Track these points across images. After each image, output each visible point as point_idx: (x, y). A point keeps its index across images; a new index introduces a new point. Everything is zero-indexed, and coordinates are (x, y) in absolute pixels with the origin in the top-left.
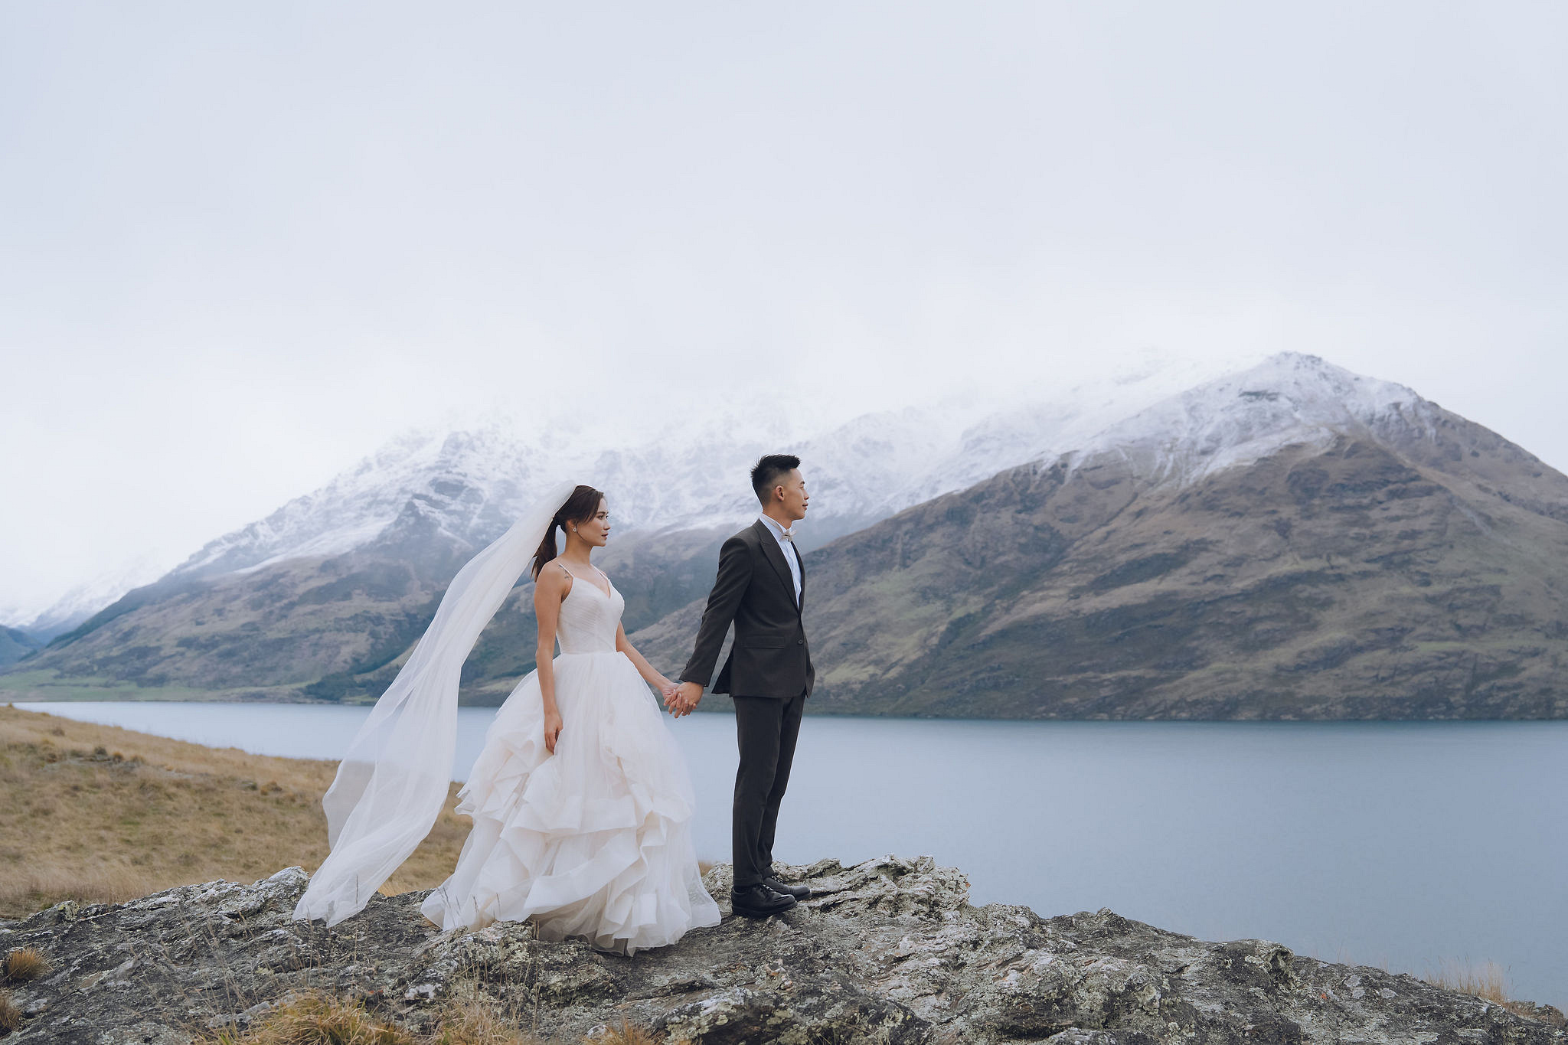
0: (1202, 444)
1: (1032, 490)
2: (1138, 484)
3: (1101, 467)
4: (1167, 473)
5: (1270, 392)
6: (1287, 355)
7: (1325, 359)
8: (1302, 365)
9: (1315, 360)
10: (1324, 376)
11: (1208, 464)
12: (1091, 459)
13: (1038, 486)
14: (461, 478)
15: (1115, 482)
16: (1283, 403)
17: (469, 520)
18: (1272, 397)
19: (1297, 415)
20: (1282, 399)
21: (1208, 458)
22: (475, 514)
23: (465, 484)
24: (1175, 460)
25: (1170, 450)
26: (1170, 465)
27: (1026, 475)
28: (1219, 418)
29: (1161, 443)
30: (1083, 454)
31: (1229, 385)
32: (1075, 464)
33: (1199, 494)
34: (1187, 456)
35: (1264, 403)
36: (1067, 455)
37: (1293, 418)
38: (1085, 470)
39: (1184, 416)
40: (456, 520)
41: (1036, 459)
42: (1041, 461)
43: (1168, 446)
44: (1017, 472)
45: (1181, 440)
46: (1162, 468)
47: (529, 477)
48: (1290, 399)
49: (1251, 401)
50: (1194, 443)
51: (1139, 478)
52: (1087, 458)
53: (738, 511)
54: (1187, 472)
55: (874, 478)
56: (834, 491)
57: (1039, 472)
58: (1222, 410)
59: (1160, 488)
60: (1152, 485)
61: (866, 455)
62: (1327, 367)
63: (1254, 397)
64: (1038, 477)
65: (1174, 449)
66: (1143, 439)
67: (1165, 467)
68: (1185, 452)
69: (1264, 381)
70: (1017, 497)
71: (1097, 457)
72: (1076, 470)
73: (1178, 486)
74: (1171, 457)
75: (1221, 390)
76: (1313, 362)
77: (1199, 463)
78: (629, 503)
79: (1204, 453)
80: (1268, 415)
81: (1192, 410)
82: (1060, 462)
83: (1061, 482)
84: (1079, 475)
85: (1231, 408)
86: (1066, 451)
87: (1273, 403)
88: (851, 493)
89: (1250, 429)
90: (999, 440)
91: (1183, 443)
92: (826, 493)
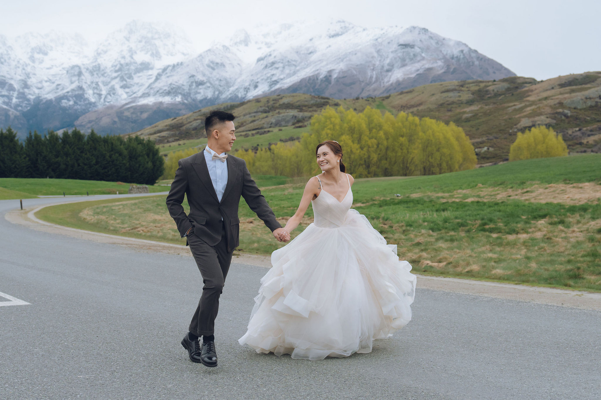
0: (386, 67)
1: (317, 87)
2: (363, 84)
3: (346, 77)
4: (374, 80)
5: (411, 44)
6: (414, 28)
7: (429, 30)
8: (421, 33)
9: (425, 30)
10: (431, 38)
11: (391, 76)
12: (341, 73)
13: (320, 85)
14: (3, 78)
15: (353, 83)
16: (417, 50)
17: (12, 99)
18: (412, 46)
19: (423, 55)
20: (416, 48)
21: (390, 74)
22: (13, 96)
23: (7, 81)
24: (376, 74)
25: (373, 70)
26: (374, 76)
27: (314, 80)
28: (391, 56)
29: (369, 66)
30: (337, 71)
31: (392, 41)
32: (335, 76)
33: (395, 89)
34: (381, 72)
35: (409, 49)
36: (330, 72)
37: (422, 56)
38: (340, 78)
39: (376, 55)
40: (6, 100)
41: (316, 73)
42: (318, 74)
43: (372, 68)
44: (310, 78)
45: (377, 65)
46: (371, 77)
47: (31, 78)
48: (420, 48)
49: (403, 48)
50: (383, 67)
51: (363, 82)
52: (339, 73)
53: (160, 96)
54: (382, 79)
55: (221, 80)
56: (204, 86)
57: (319, 78)
58: (392, 52)
59: (372, 86)
60: (368, 85)
61: (213, 69)
62: (431, 33)
63: (404, 47)
64: (319, 81)
65: (375, 69)
66: (361, 64)
67: (373, 77)
68: (380, 71)
69: (408, 39)
70: (311, 90)
71: (344, 72)
72: (335, 79)
73: (380, 85)
74: (374, 73)
75: (389, 43)
76: (425, 31)
77: (387, 76)
78: (90, 92)
79: (388, 71)
80: (412, 54)
81: (378, 51)
82: (328, 74)
83: (330, 83)
84: (338, 79)
85: (396, 51)
86: (329, 69)
87: (413, 50)
88: (212, 87)
89: (405, 61)
90: (282, 63)
91: (377, 66)
92: (200, 87)
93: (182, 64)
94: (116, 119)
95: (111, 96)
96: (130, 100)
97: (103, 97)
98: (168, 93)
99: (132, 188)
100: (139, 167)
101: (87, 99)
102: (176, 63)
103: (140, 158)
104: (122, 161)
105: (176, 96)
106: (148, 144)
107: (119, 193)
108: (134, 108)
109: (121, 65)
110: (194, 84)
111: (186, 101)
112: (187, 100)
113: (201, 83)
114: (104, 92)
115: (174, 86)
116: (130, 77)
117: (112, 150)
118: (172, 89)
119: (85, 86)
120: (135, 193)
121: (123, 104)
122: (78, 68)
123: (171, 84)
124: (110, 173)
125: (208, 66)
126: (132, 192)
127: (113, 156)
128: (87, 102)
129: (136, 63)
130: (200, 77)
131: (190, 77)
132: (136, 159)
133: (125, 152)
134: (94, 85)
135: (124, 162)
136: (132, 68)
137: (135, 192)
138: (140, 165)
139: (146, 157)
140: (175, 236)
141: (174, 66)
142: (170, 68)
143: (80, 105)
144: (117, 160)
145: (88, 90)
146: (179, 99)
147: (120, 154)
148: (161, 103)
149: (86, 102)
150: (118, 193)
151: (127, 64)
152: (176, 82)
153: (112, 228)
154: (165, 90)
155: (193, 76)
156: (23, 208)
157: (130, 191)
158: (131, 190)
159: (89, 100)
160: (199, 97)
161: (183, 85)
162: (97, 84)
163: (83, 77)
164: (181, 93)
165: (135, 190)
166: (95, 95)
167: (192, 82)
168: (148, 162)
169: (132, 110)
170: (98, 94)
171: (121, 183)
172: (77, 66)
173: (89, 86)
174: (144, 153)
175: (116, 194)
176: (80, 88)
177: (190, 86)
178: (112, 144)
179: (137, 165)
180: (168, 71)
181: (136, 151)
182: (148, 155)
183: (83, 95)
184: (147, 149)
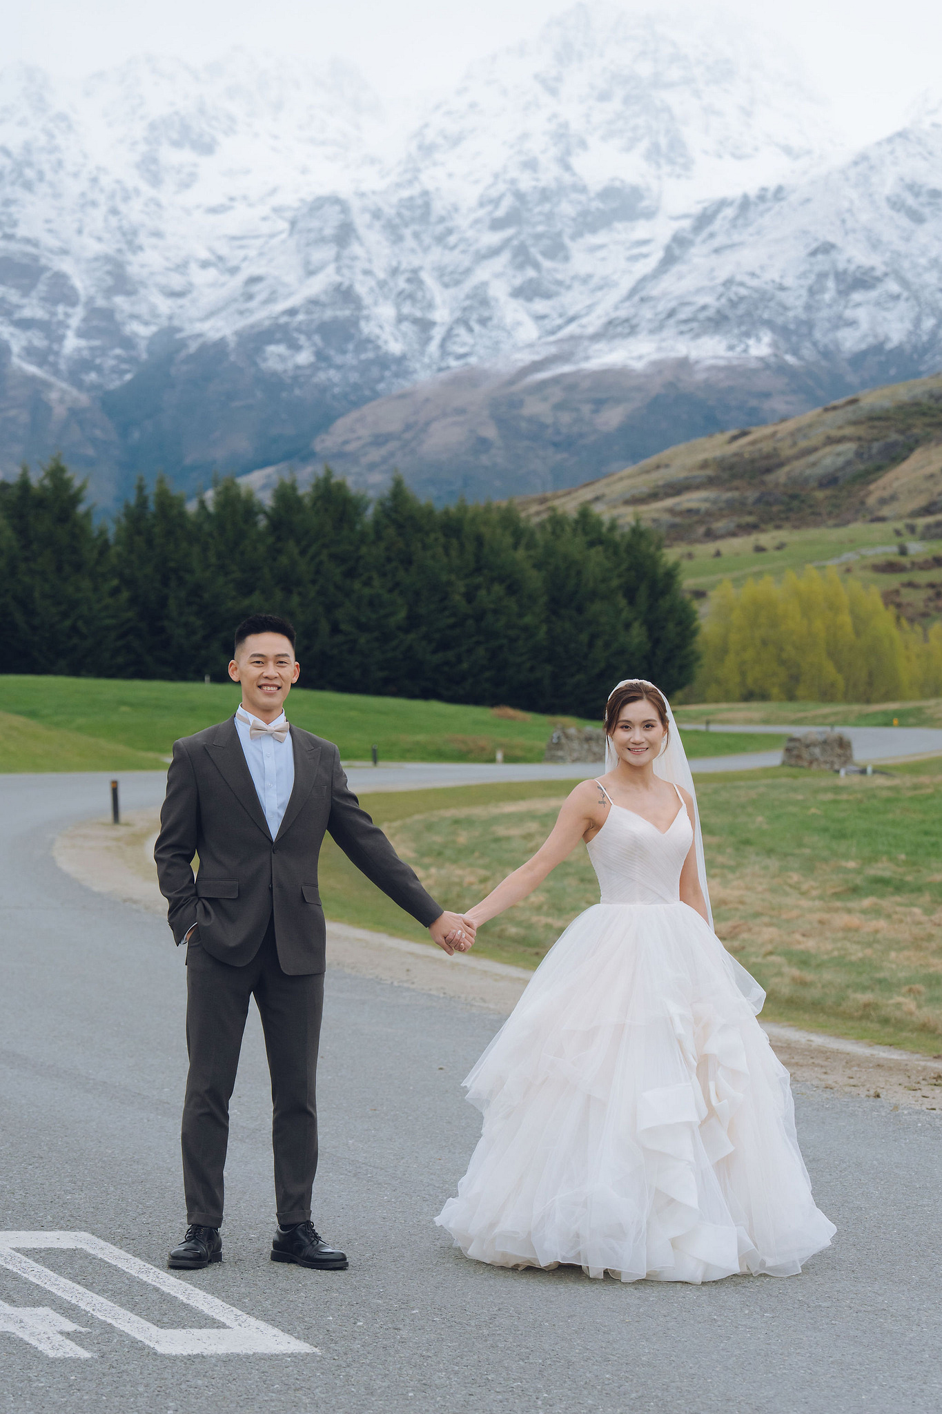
93: (779, 193)
94: (490, 432)
95: (470, 330)
96: (553, 350)
97: (438, 333)
98: (717, 322)
99: (563, 741)
100: (591, 645)
101: (368, 341)
102: (753, 191)
103: (596, 607)
104: (521, 616)
105: (747, 335)
106: (630, 548)
107: (509, 759)
108: (569, 384)
109: (520, 196)
110: (831, 284)
111: (790, 359)
112: (795, 352)
113: (862, 281)
114: (442, 315)
115: (743, 292)
116: (557, 250)
117: (478, 570)
118: (733, 304)
119: (362, 288)
120: (575, 761)
121: (521, 364)
122: (337, 208)
123: (728, 283)
124: (465, 666)
125: (896, 204)
126: (560, 753)
127: (482, 593)
128: (370, 355)
129: (583, 190)
130: (856, 255)
131: (814, 253)
132: (580, 610)
133: (535, 580)
134: (402, 283)
135: (528, 619)
136: (567, 208)
137: (575, 755)
138: (593, 637)
139: (622, 602)
140: (804, 984)
141: (745, 204)
142: (729, 212)
143: (339, 368)
144: (495, 612)
145: (376, 304)
146: (761, 347)
147: (513, 588)
148: (684, 364)
149: (363, 357)
150: (499, 756)
151: (545, 195)
152: (753, 275)
153: (513, 930)
154: (704, 308)
155: (827, 248)
156: (123, 816)
157: (552, 753)
158: (558, 745)
159: (378, 348)
160: (850, 341)
161: (782, 288)
162: (414, 277)
163: (356, 249)
164: (769, 324)
165: (575, 745)
166: (406, 326)
167: (822, 276)
168: (628, 626)
169: (557, 395)
170: (416, 321)
171: (510, 712)
172: (336, 200)
173: (382, 284)
174: (615, 583)
175: (492, 760)
176: (345, 294)
177: (812, 292)
178: (479, 540)
179: (584, 637)
180: (717, 225)
181: (579, 573)
182: (630, 594)
183: (354, 322)
184: (628, 569)
